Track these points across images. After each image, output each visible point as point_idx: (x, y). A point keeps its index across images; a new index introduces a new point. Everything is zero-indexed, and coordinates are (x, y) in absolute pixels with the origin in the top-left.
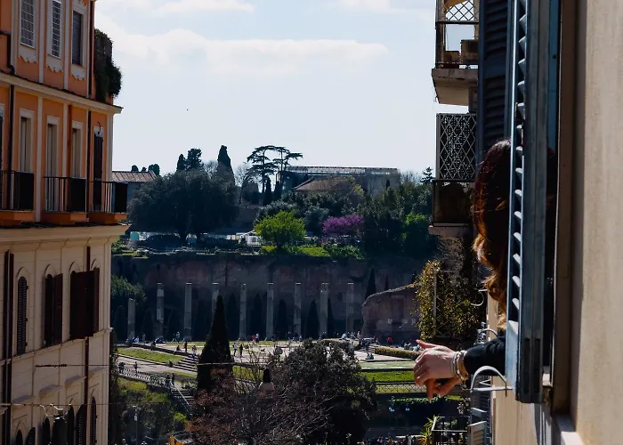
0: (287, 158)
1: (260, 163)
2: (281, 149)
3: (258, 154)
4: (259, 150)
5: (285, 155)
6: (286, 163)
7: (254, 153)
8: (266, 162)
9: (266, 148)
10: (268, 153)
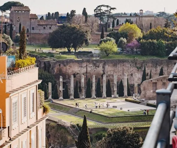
0: (110, 10)
1: (99, 12)
2: (107, 6)
3: (98, 8)
4: (99, 7)
5: (109, 8)
6: (110, 12)
7: (97, 8)
8: (102, 11)
9: (102, 6)
10: (102, 8)
